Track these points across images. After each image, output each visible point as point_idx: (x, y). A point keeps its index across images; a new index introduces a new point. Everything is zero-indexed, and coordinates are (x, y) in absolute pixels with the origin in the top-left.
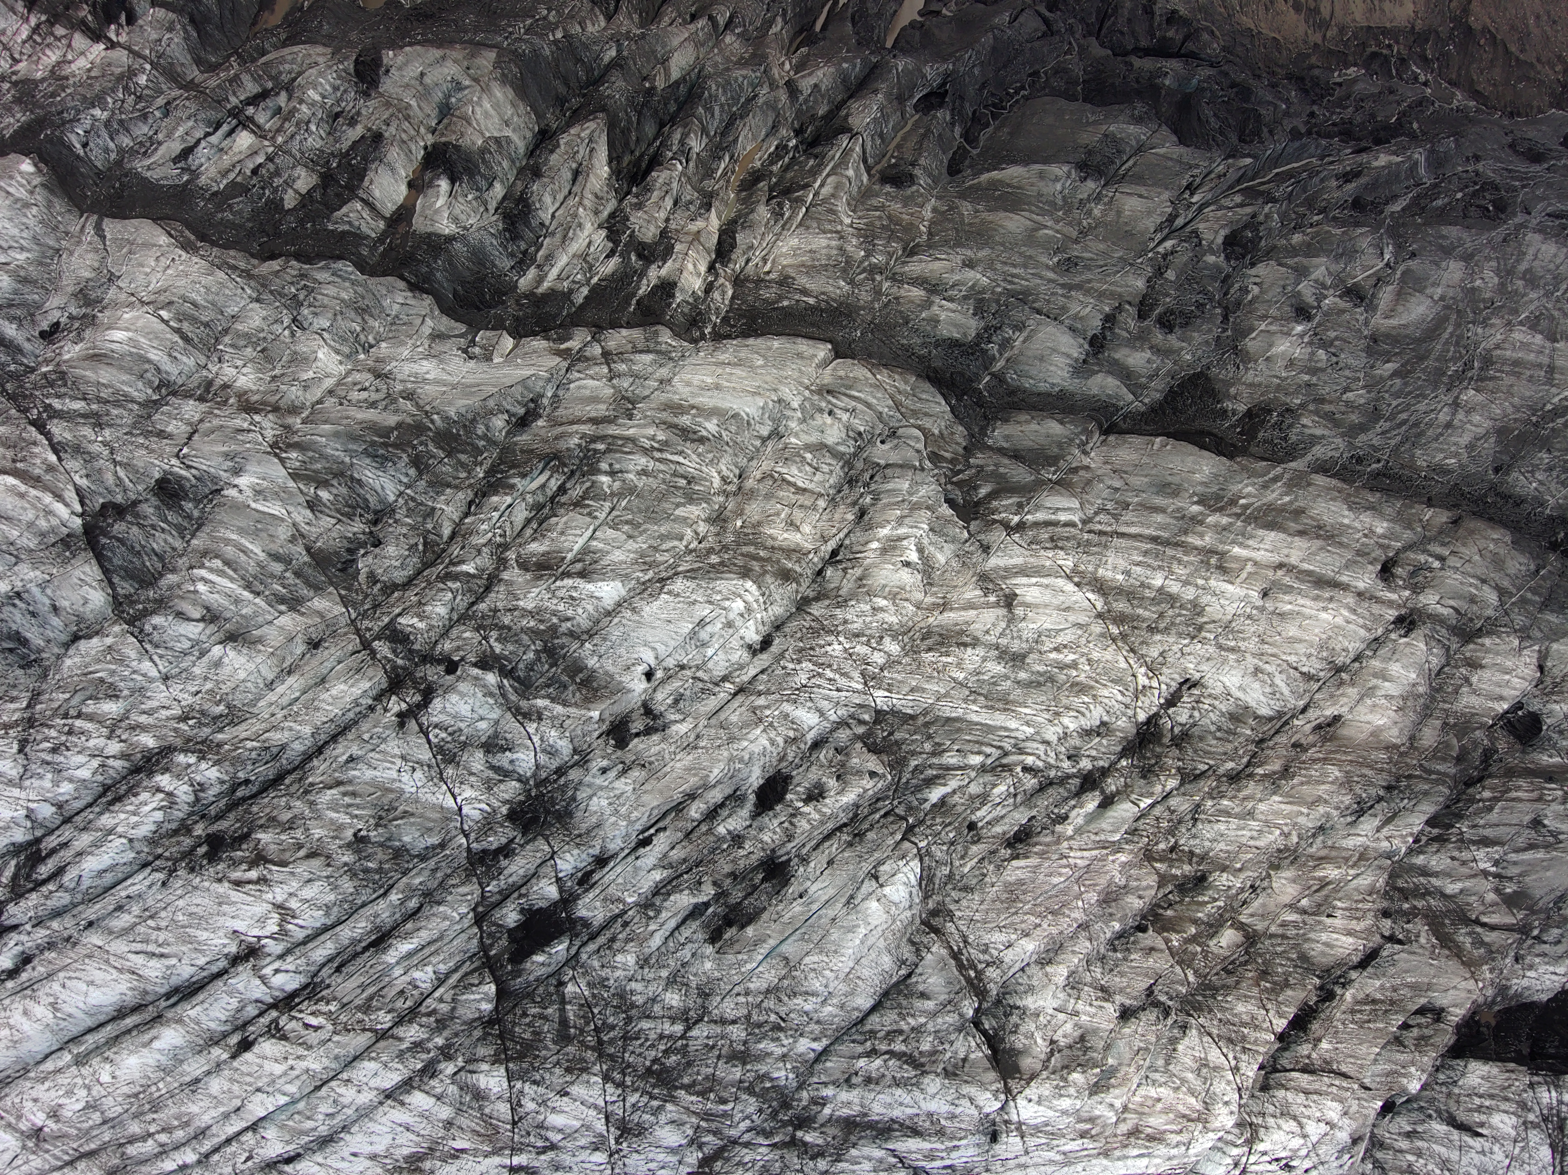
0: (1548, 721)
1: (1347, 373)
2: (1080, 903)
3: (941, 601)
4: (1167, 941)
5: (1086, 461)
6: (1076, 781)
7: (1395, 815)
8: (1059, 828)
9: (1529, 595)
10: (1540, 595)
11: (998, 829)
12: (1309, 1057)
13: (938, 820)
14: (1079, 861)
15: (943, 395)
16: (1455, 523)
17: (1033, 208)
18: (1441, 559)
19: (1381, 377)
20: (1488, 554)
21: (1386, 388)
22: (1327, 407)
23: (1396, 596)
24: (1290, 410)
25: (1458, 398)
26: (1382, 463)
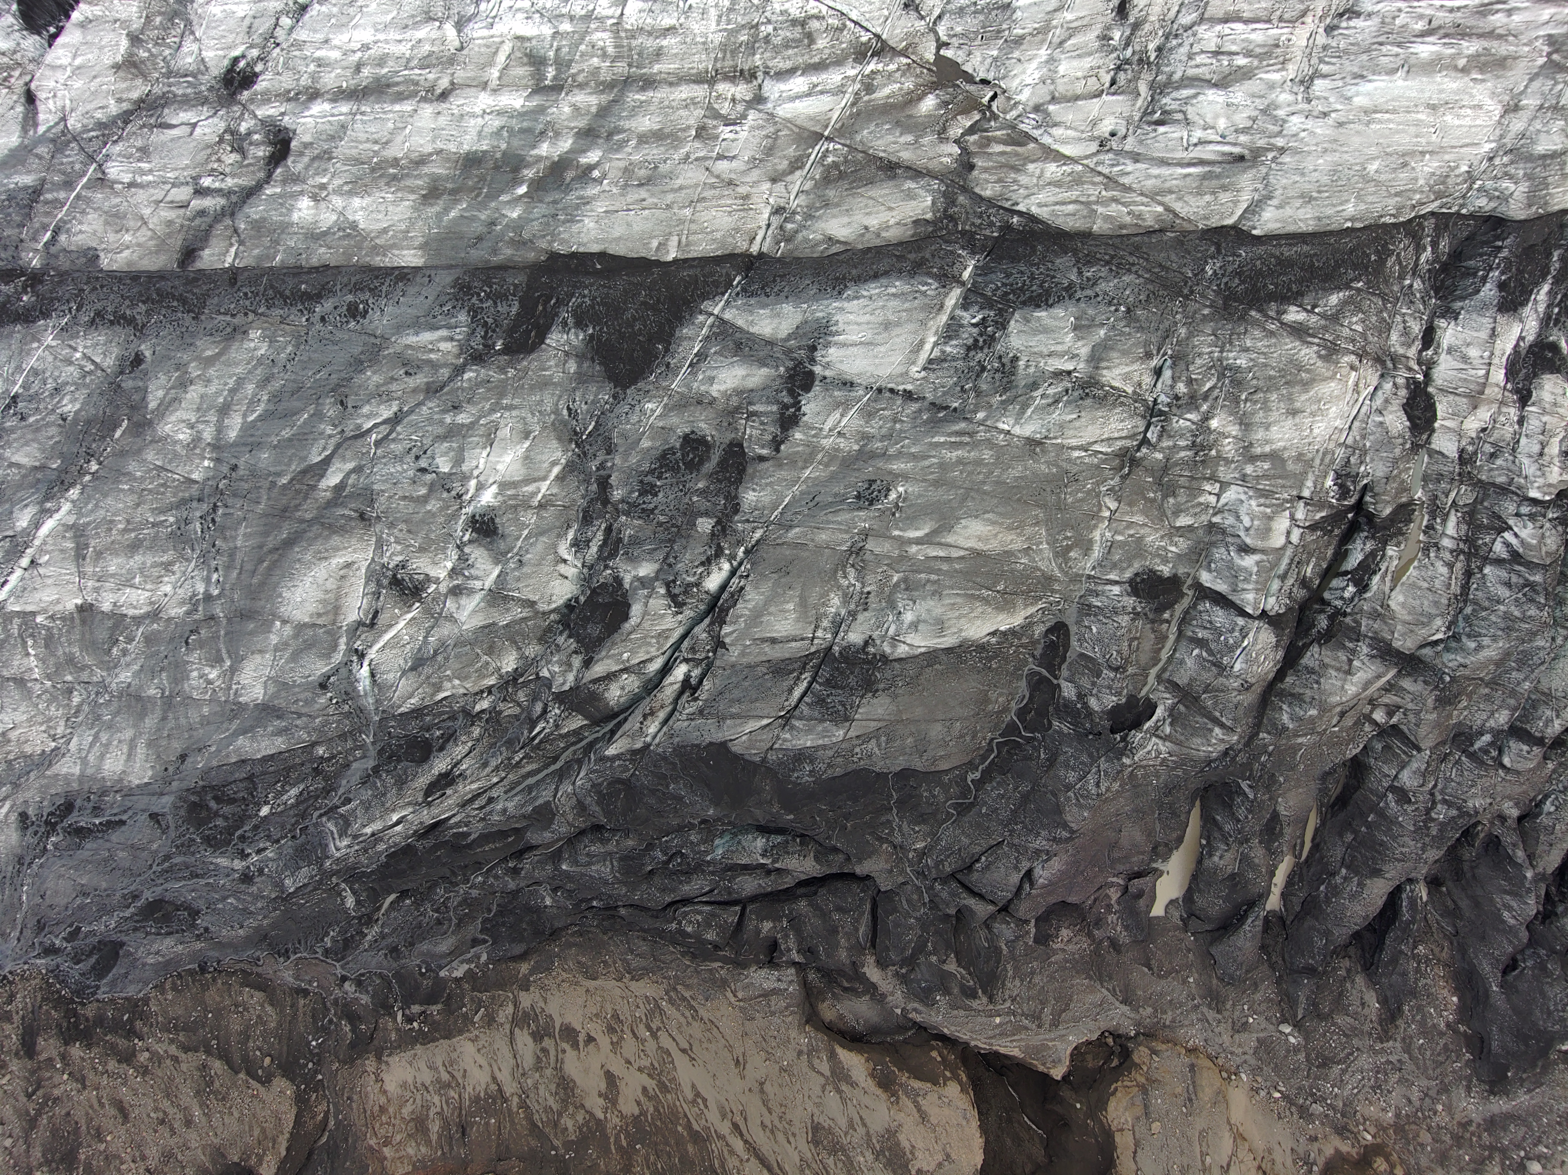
10: (47, 202)
16: (189, 254)
17: (945, 567)
18: (201, 192)
19: (344, 459)
20: (131, 224)
21: (333, 442)
22: (419, 380)
23: (260, 113)
24: (478, 358)
25: (218, 460)
26: (316, 318)
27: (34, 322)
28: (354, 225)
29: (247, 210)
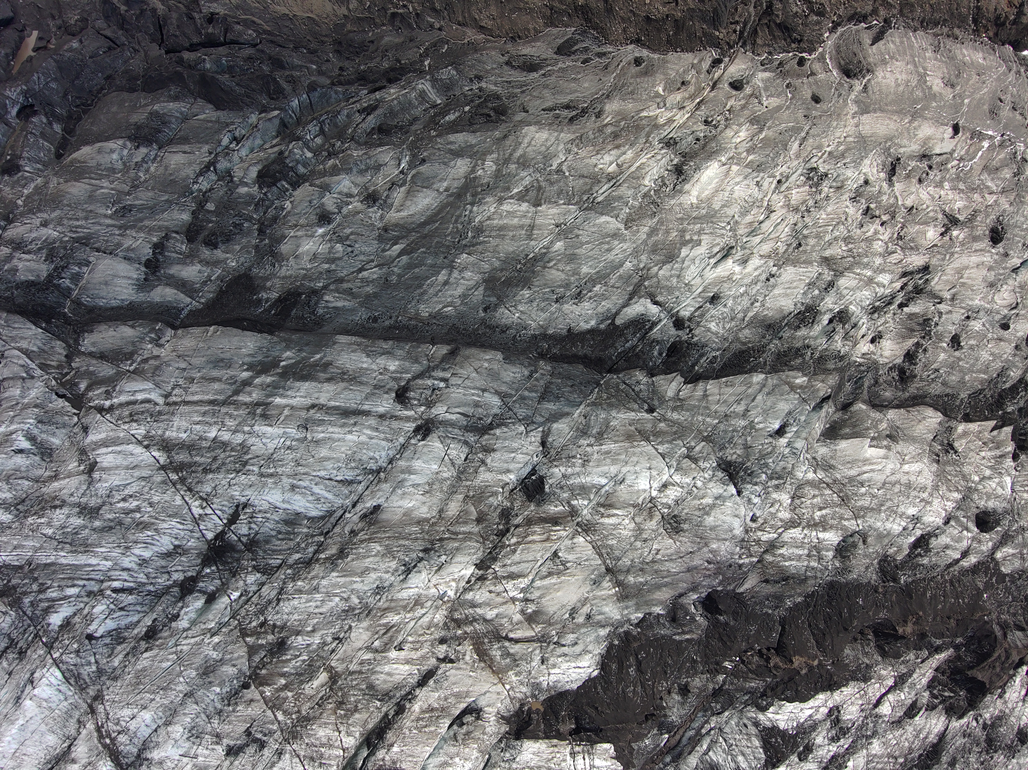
0: (550, 481)
1: (362, 257)
2: (181, 679)
3: (53, 474)
4: (262, 693)
5: (156, 352)
6: (176, 589)
7: (440, 568)
8: (174, 624)
9: (526, 393)
10: (536, 392)
11: (136, 631)
12: (383, 760)
13: (65, 636)
14: (185, 648)
15: (31, 322)
16: (453, 353)
17: (93, 175)
18: (445, 380)
19: (390, 257)
20: (484, 371)
21: (395, 264)
22: (345, 285)
23: (413, 413)
24: (315, 292)
25: (454, 262)
26: (393, 319)
27: (541, 334)
28: (368, 356)
29: (422, 369)
